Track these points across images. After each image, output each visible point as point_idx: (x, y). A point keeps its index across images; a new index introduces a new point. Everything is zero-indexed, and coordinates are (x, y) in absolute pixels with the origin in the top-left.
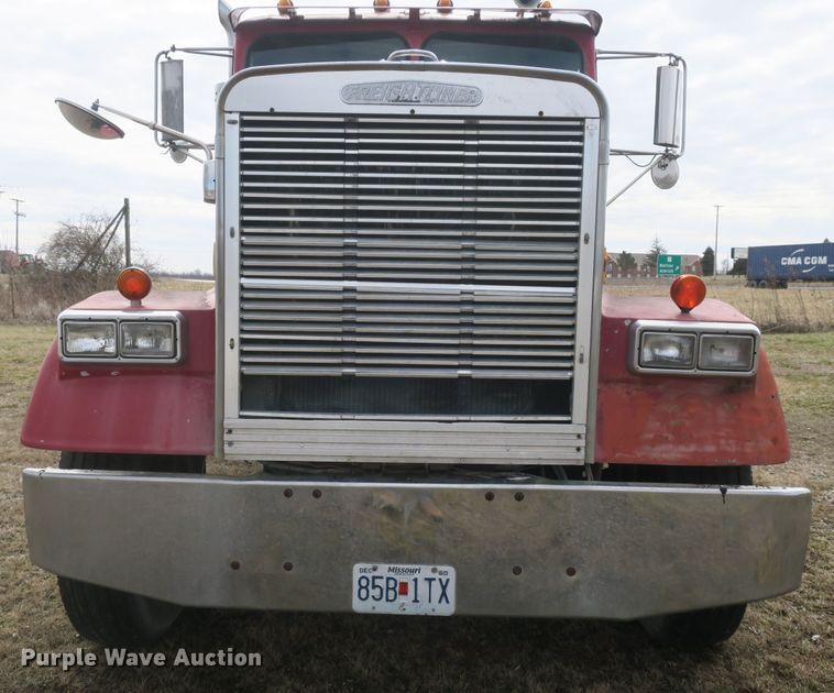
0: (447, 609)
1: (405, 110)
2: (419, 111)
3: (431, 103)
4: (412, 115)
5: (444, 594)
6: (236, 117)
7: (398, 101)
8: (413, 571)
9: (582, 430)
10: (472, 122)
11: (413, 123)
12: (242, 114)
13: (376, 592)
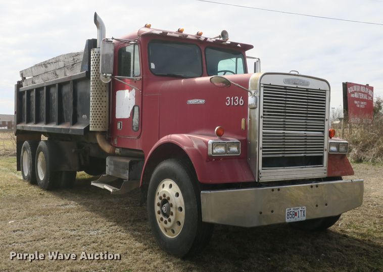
0: (304, 218)
1: (295, 86)
2: (298, 86)
3: (301, 84)
4: (297, 88)
5: (304, 214)
6: (263, 85)
7: (295, 84)
8: (297, 209)
9: (326, 168)
10: (307, 90)
11: (297, 89)
12: (264, 84)
13: (290, 216)
